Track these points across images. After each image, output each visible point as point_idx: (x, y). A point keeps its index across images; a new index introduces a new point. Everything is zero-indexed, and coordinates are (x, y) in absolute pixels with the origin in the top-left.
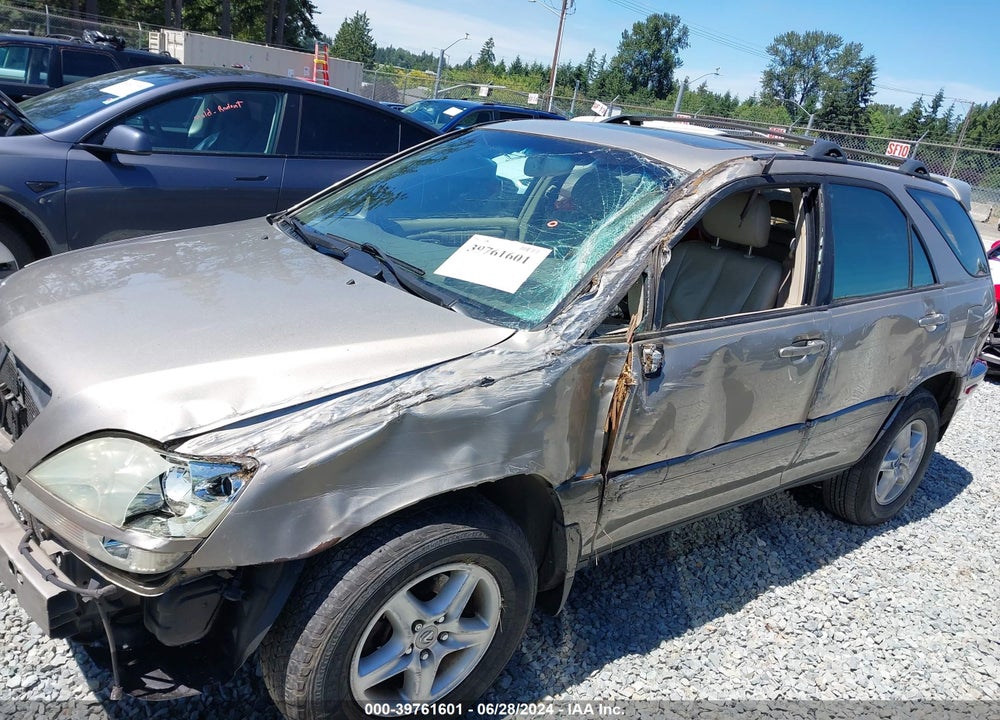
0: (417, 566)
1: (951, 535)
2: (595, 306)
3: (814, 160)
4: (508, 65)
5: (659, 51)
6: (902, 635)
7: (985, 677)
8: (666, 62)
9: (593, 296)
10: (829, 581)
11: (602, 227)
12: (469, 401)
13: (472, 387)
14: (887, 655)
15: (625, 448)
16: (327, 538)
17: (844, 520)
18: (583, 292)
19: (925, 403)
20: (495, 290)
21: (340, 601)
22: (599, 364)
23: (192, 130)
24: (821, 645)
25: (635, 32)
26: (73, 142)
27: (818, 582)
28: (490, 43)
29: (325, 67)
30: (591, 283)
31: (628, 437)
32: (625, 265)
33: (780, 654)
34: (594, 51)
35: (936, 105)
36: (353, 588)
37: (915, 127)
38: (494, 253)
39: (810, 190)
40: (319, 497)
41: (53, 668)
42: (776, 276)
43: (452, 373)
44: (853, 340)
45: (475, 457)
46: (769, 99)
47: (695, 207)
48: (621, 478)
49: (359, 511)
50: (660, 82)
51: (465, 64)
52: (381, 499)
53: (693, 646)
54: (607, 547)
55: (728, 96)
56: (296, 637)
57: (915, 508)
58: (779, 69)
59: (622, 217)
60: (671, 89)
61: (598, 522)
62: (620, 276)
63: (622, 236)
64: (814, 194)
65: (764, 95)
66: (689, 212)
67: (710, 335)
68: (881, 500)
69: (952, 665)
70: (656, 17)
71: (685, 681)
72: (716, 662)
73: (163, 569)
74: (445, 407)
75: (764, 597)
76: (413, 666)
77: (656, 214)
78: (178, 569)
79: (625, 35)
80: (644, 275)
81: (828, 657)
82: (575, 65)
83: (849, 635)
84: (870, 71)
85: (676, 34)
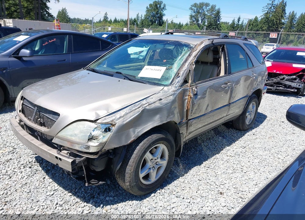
0: (152, 144)
1: (265, 130)
2: (180, 79)
3: (222, 38)
4: (113, 20)
5: (158, 12)
6: (258, 153)
7: (279, 159)
8: (160, 15)
9: (179, 77)
10: (239, 144)
11: (178, 60)
12: (158, 104)
13: (158, 101)
14: (256, 158)
15: (191, 113)
16: (132, 139)
17: (239, 130)
18: (177, 76)
19: (255, 97)
20: (155, 78)
21: (137, 154)
22: (184, 93)
23: (36, 49)
24: (240, 158)
25: (150, 7)
26: (9, 55)
27: (236, 145)
28: (106, 14)
29: (59, 26)
30: (179, 74)
31: (192, 110)
32: (185, 69)
33: (232, 161)
34: (138, 13)
35: (239, 21)
36: (139, 151)
37: (234, 28)
38: (152, 70)
39: (222, 46)
40: (129, 130)
41: (56, 190)
42: (216, 68)
43: (152, 98)
44: (238, 82)
45: (161, 118)
46: (192, 23)
47: (198, 53)
48: (191, 121)
49: (138, 132)
50: (159, 21)
51: (99, 21)
52: (142, 129)
53: (211, 162)
54: (190, 139)
55: (180, 23)
56: (127, 165)
57: (255, 125)
58: (194, 14)
59: (182, 57)
60: (163, 22)
61: (187, 133)
62: (185, 71)
63: (183, 62)
64: (224, 47)
65: (190, 22)
66: (197, 54)
67: (206, 84)
68: (248, 124)
69: (271, 158)
70: (155, 2)
71: (211, 170)
72: (217, 165)
73: (98, 151)
74: (153, 106)
75: (224, 149)
76: (152, 171)
77: (190, 55)
78: (101, 150)
79: (147, 8)
80: (190, 71)
81: (242, 160)
82: (133, 18)
83: (246, 155)
84: (219, 12)
85: (162, 6)
